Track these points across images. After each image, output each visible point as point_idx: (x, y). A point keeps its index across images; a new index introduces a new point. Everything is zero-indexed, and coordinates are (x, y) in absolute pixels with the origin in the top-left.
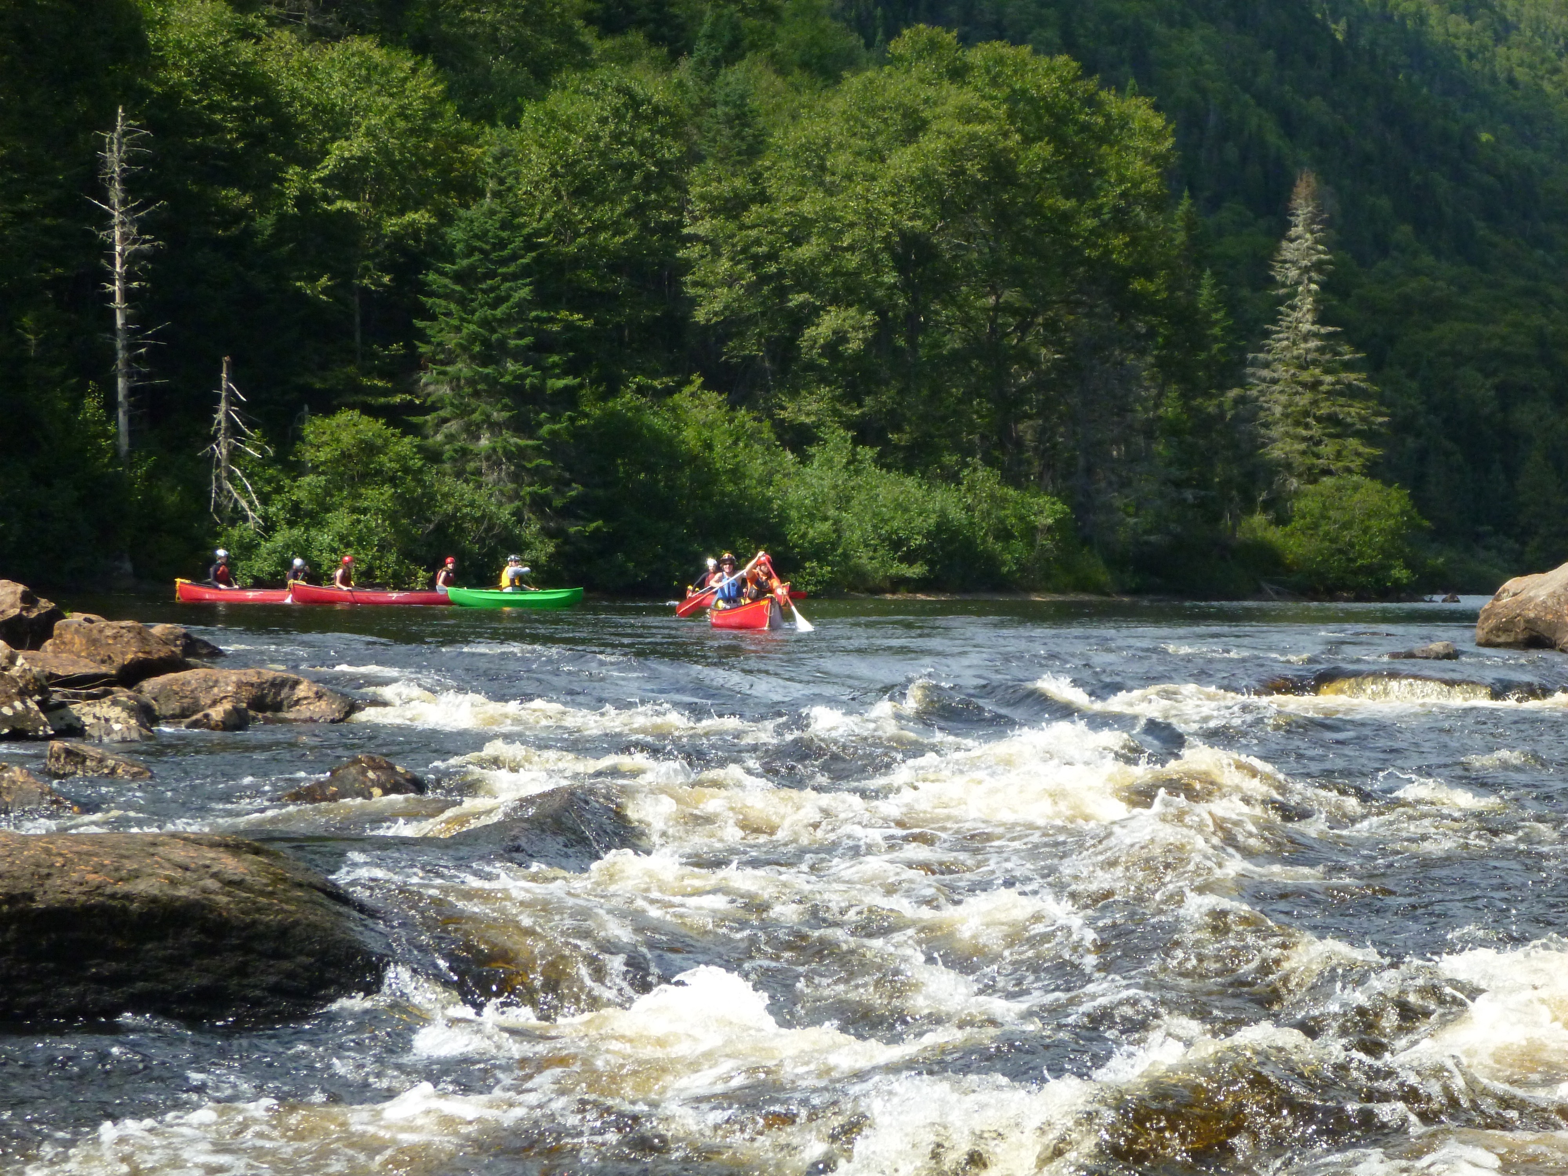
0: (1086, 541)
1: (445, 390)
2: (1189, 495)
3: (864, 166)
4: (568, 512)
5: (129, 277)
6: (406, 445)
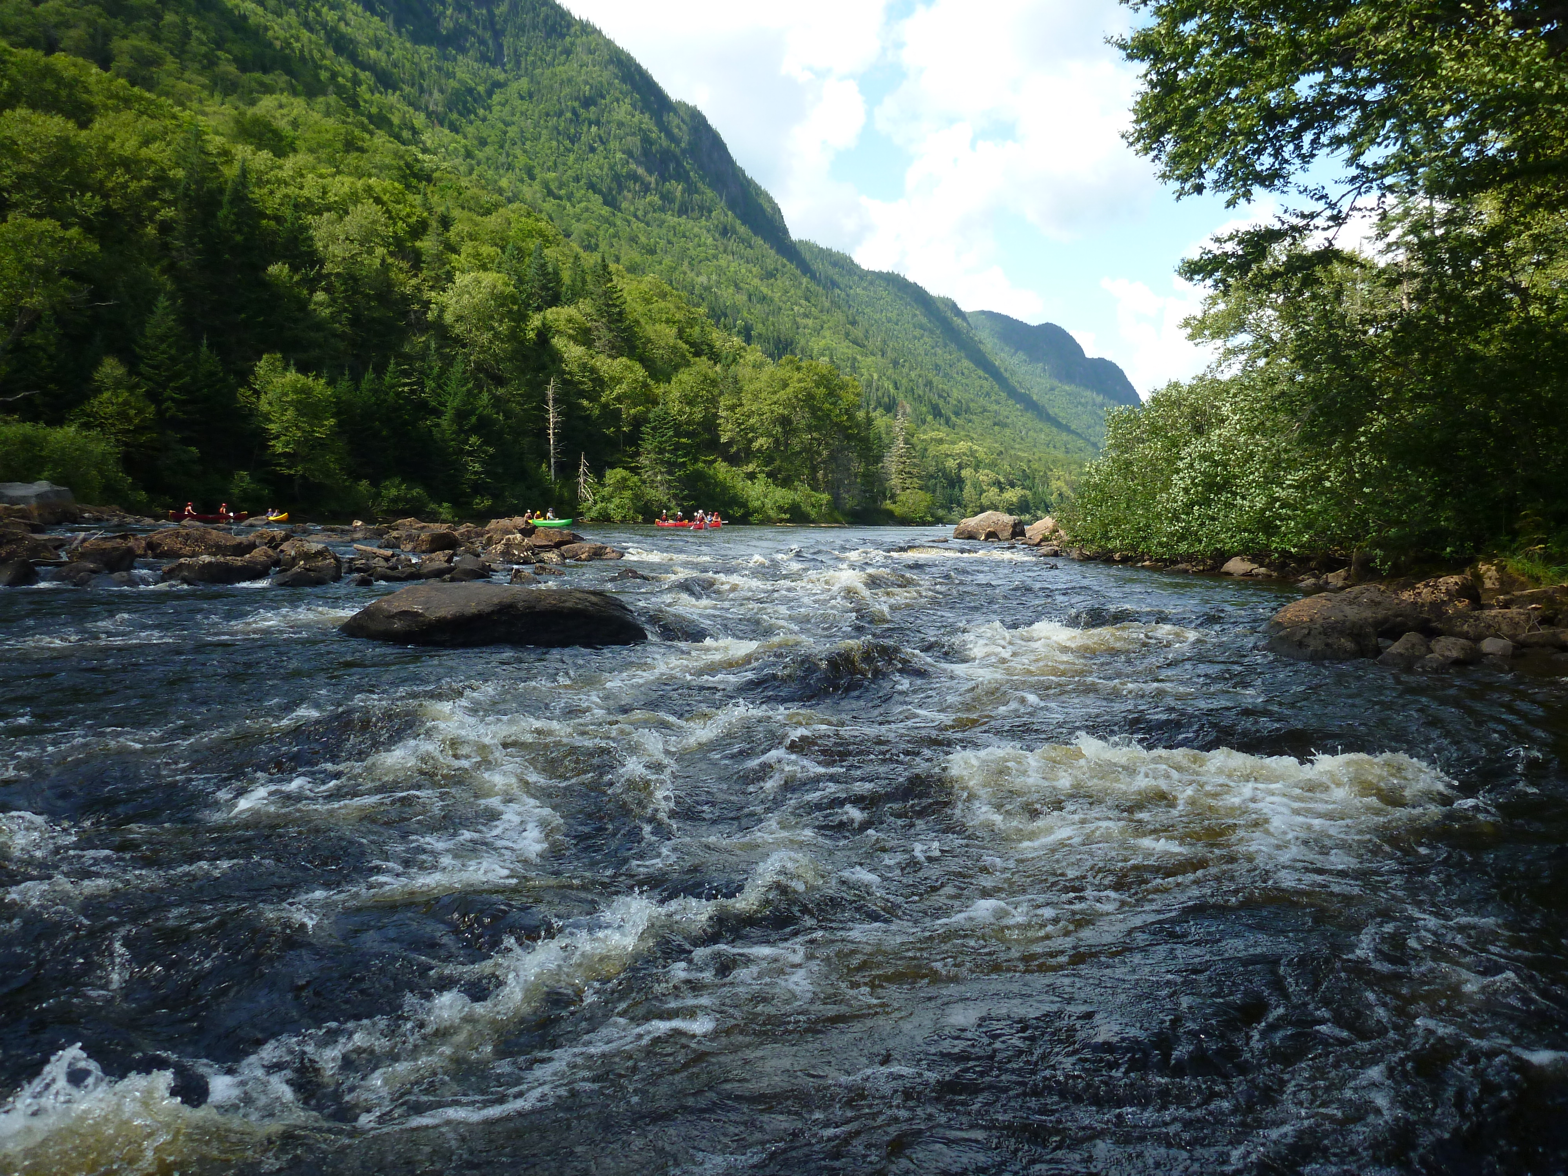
1: (647, 462)
2: (867, 495)
3: (770, 396)
4: (684, 498)
5: (554, 428)
6: (636, 478)
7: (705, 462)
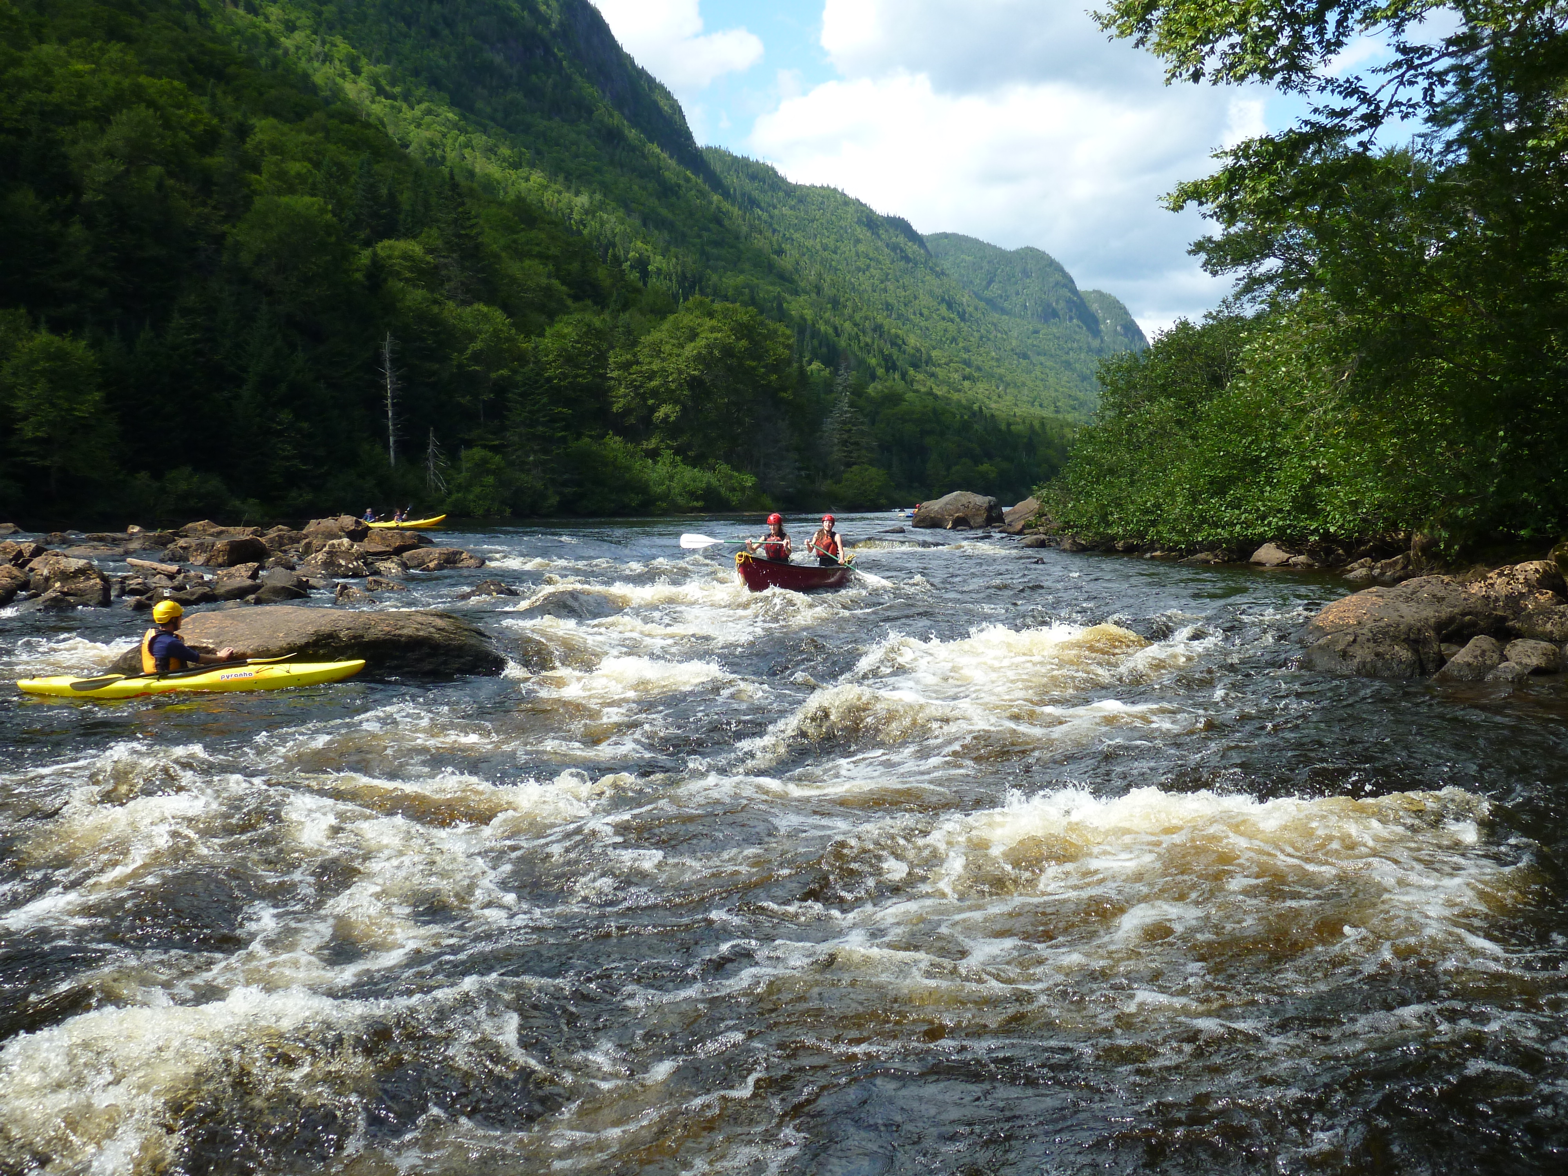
0: (764, 492)
1: (516, 439)
2: (803, 473)
3: (675, 351)
5: (393, 398)
6: (500, 460)
7: (591, 437)
